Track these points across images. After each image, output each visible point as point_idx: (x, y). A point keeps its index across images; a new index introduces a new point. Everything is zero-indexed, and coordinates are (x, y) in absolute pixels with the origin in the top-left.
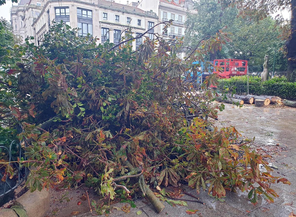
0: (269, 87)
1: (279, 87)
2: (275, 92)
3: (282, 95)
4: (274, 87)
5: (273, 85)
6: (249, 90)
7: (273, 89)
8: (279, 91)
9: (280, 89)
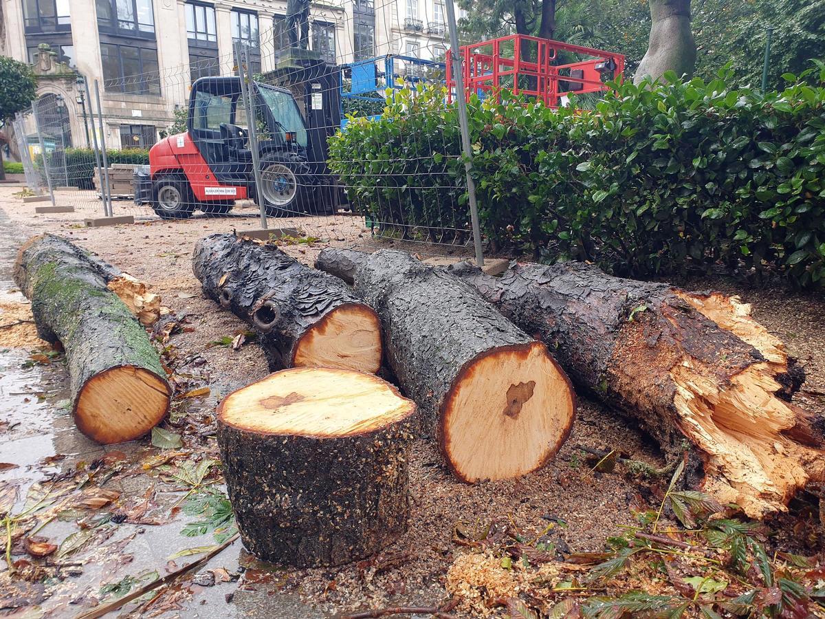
0: (646, 157)
1: (760, 154)
2: (714, 213)
3: (797, 258)
4: (705, 153)
5: (686, 125)
6: (482, 195)
7: (693, 181)
8: (755, 205)
9: (773, 177)
